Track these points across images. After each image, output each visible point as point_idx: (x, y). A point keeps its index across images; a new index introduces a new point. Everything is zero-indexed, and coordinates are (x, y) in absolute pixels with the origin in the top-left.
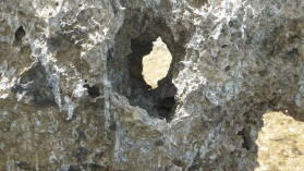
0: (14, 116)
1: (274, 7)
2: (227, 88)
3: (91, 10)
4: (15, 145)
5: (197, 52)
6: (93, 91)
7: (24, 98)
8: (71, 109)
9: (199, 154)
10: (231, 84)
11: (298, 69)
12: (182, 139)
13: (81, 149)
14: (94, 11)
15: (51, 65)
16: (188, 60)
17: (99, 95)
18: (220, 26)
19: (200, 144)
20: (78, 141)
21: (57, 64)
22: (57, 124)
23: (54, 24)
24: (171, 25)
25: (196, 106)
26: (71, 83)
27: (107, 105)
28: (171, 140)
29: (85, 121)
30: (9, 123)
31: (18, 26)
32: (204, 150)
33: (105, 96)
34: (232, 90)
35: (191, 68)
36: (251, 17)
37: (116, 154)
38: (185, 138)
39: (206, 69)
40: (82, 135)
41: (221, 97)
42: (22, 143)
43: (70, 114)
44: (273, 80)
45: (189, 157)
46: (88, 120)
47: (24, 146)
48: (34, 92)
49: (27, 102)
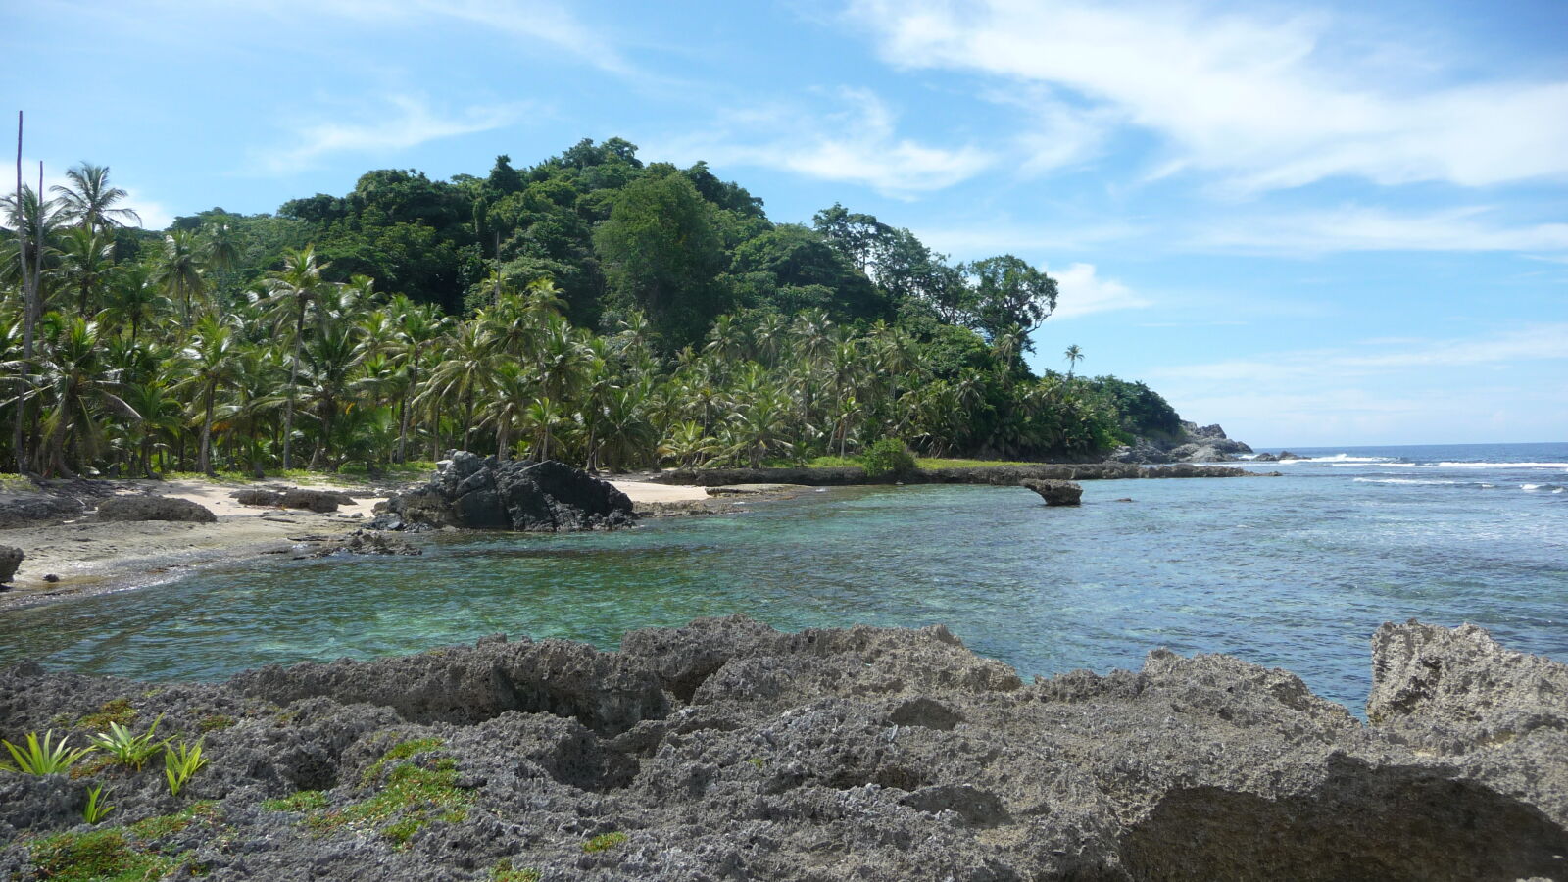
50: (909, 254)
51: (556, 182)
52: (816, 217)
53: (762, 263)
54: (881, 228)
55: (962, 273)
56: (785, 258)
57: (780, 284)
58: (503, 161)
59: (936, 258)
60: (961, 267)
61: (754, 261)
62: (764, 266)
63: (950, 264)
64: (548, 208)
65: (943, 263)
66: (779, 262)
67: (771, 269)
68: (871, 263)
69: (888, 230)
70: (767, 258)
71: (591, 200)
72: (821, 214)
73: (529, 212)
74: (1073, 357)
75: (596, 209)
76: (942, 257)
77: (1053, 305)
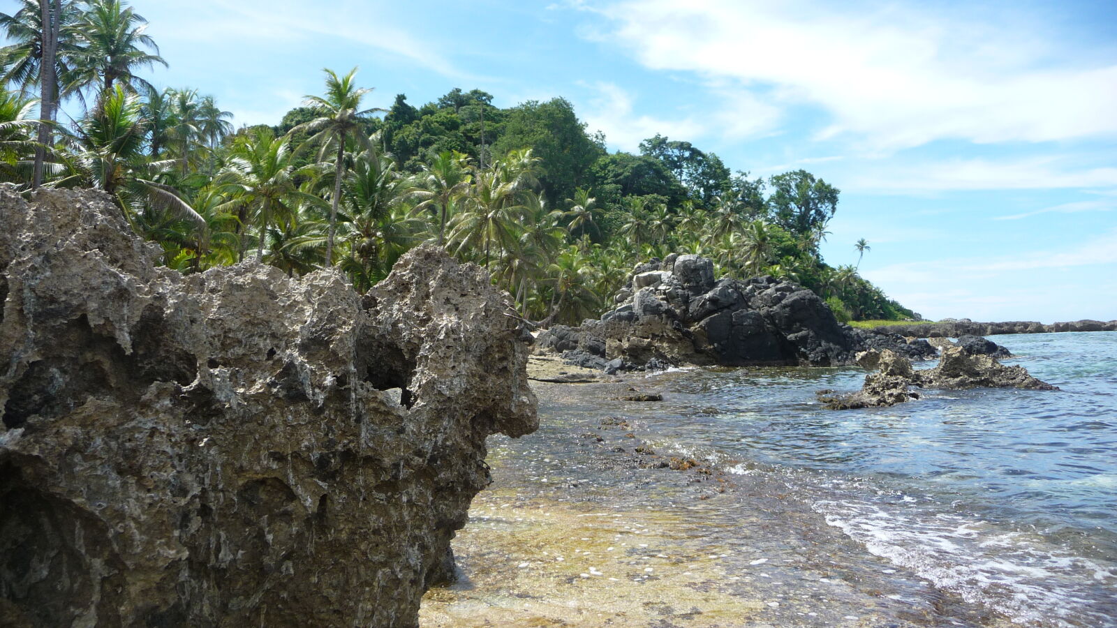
0: (268, 410)
1: (484, 326)
2: (455, 383)
3: (338, 311)
4: (268, 437)
5: (427, 357)
6: (341, 381)
7: (278, 391)
8: (321, 398)
9: (436, 443)
10: (457, 379)
11: (509, 381)
12: (420, 428)
13: (330, 441)
14: (341, 311)
15: (302, 364)
16: (419, 366)
17: (346, 384)
18: (444, 329)
19: (436, 432)
20: (327, 435)
21: (308, 363)
22: (307, 417)
23: (305, 332)
24: (402, 346)
25: (430, 397)
26: (321, 376)
27: (353, 395)
28: (411, 427)
29: (332, 417)
30: (264, 417)
31: (269, 348)
32: (440, 437)
33: (352, 385)
34: (459, 384)
35: (422, 372)
36: (467, 331)
37: (363, 441)
38: (423, 427)
39: (436, 367)
40: (330, 429)
41: (450, 389)
42: (275, 436)
43: (321, 402)
44: (490, 389)
45: (428, 447)
46: (336, 416)
47: (277, 439)
48: (289, 388)
49: (281, 395)
50: (715, 173)
51: (443, 115)
52: (641, 145)
53: (607, 179)
54: (695, 152)
55: (761, 186)
56: (627, 174)
57: (624, 195)
58: (401, 98)
59: (739, 175)
60: (759, 181)
61: (601, 177)
62: (609, 181)
63: (751, 179)
64: (442, 133)
65: (744, 179)
66: (622, 177)
67: (616, 183)
68: (685, 180)
69: (700, 154)
70: (611, 175)
71: (471, 129)
72: (645, 143)
73: (428, 136)
74: (861, 249)
75: (476, 136)
76: (744, 174)
77: (834, 210)
